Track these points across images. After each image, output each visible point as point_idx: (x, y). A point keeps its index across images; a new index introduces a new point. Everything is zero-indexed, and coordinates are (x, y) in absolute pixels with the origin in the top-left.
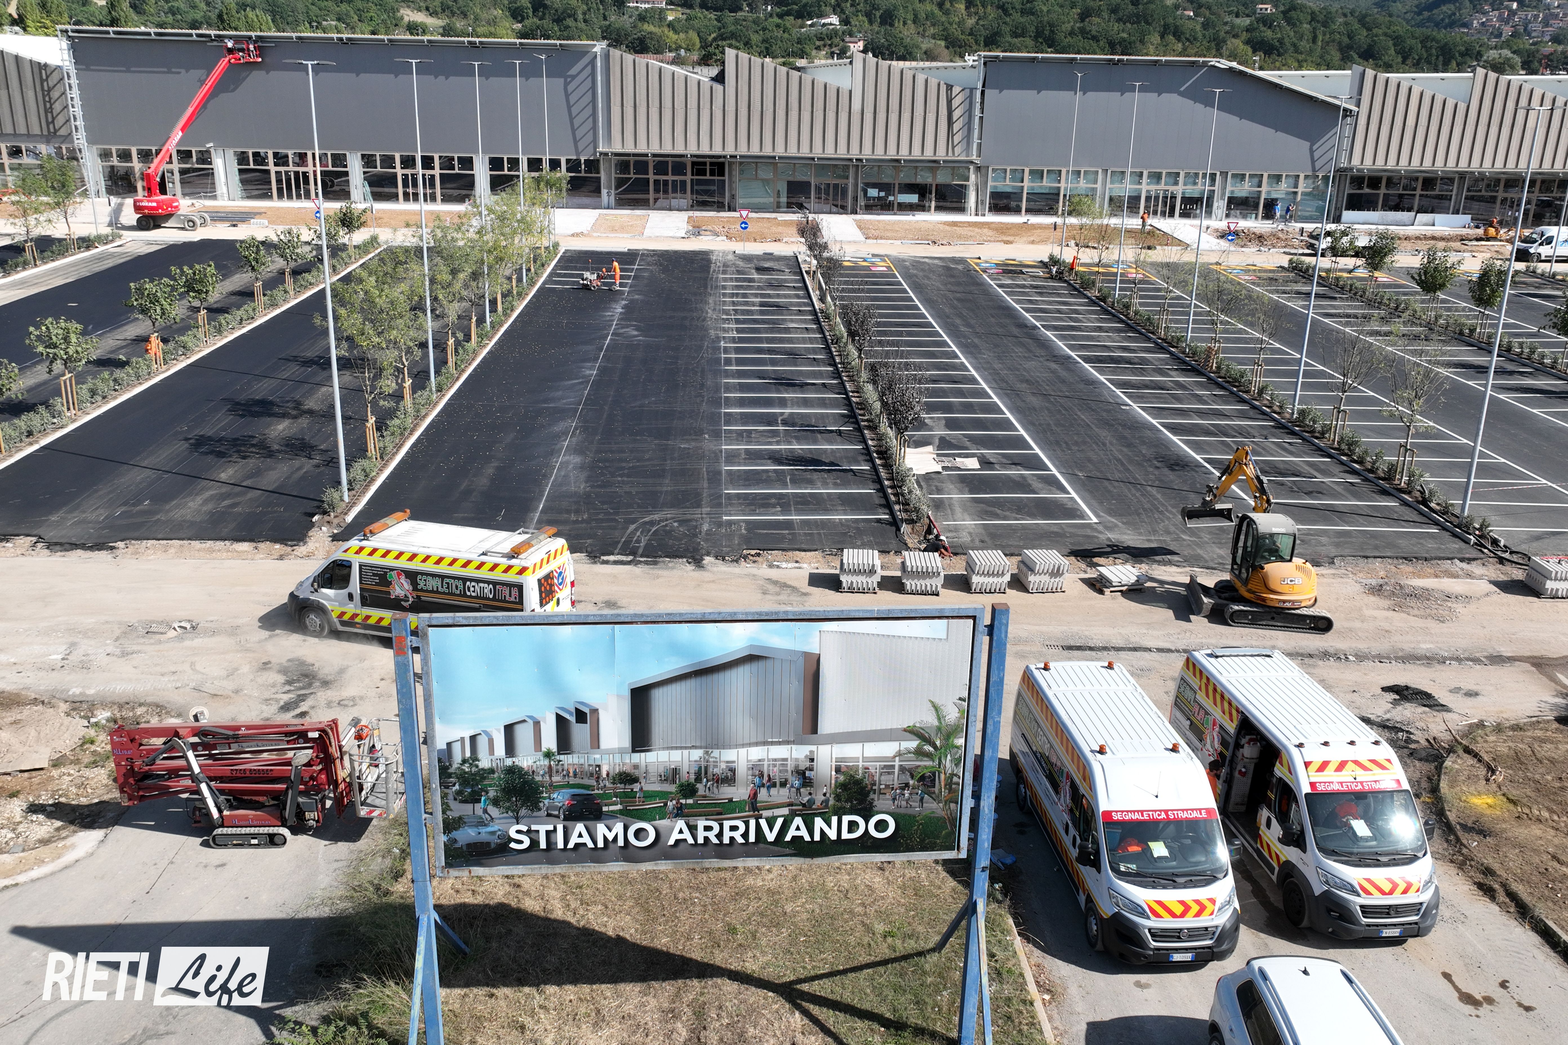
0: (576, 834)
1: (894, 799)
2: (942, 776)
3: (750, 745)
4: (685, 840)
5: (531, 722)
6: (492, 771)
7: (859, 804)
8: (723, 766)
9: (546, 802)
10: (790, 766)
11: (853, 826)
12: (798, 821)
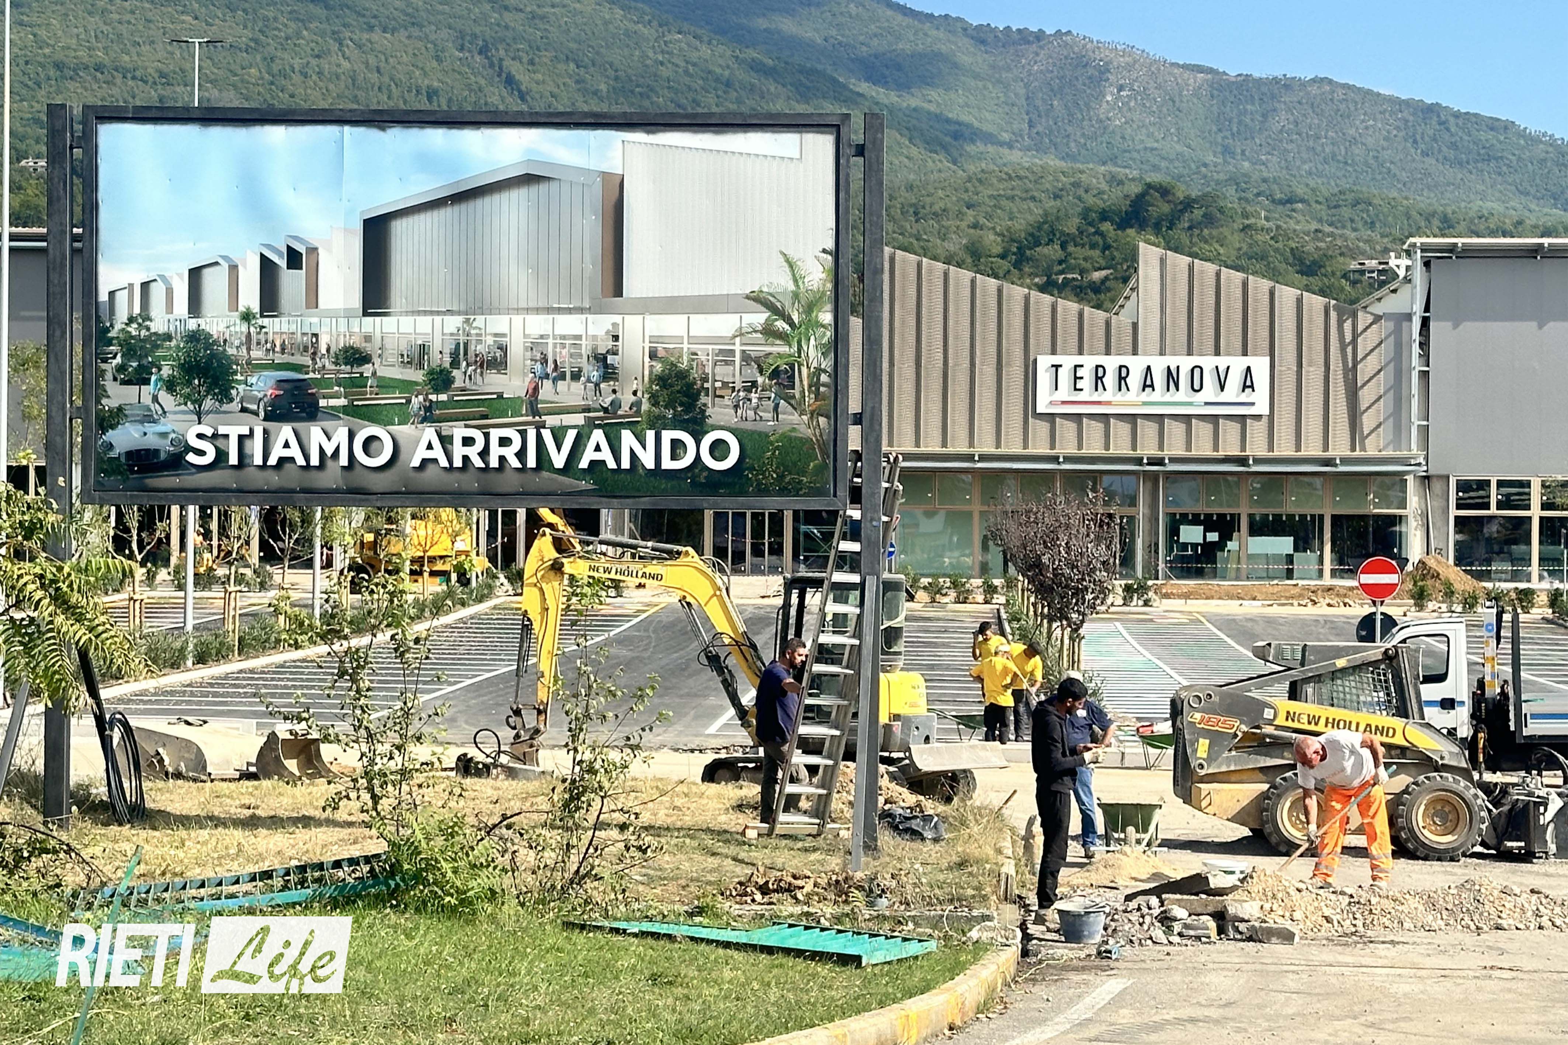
0: (280, 442)
1: (736, 407)
2: (804, 370)
3: (528, 310)
4: (435, 461)
5: (225, 265)
6: (168, 337)
7: (686, 411)
8: (490, 340)
9: (241, 388)
10: (585, 351)
11: (677, 446)
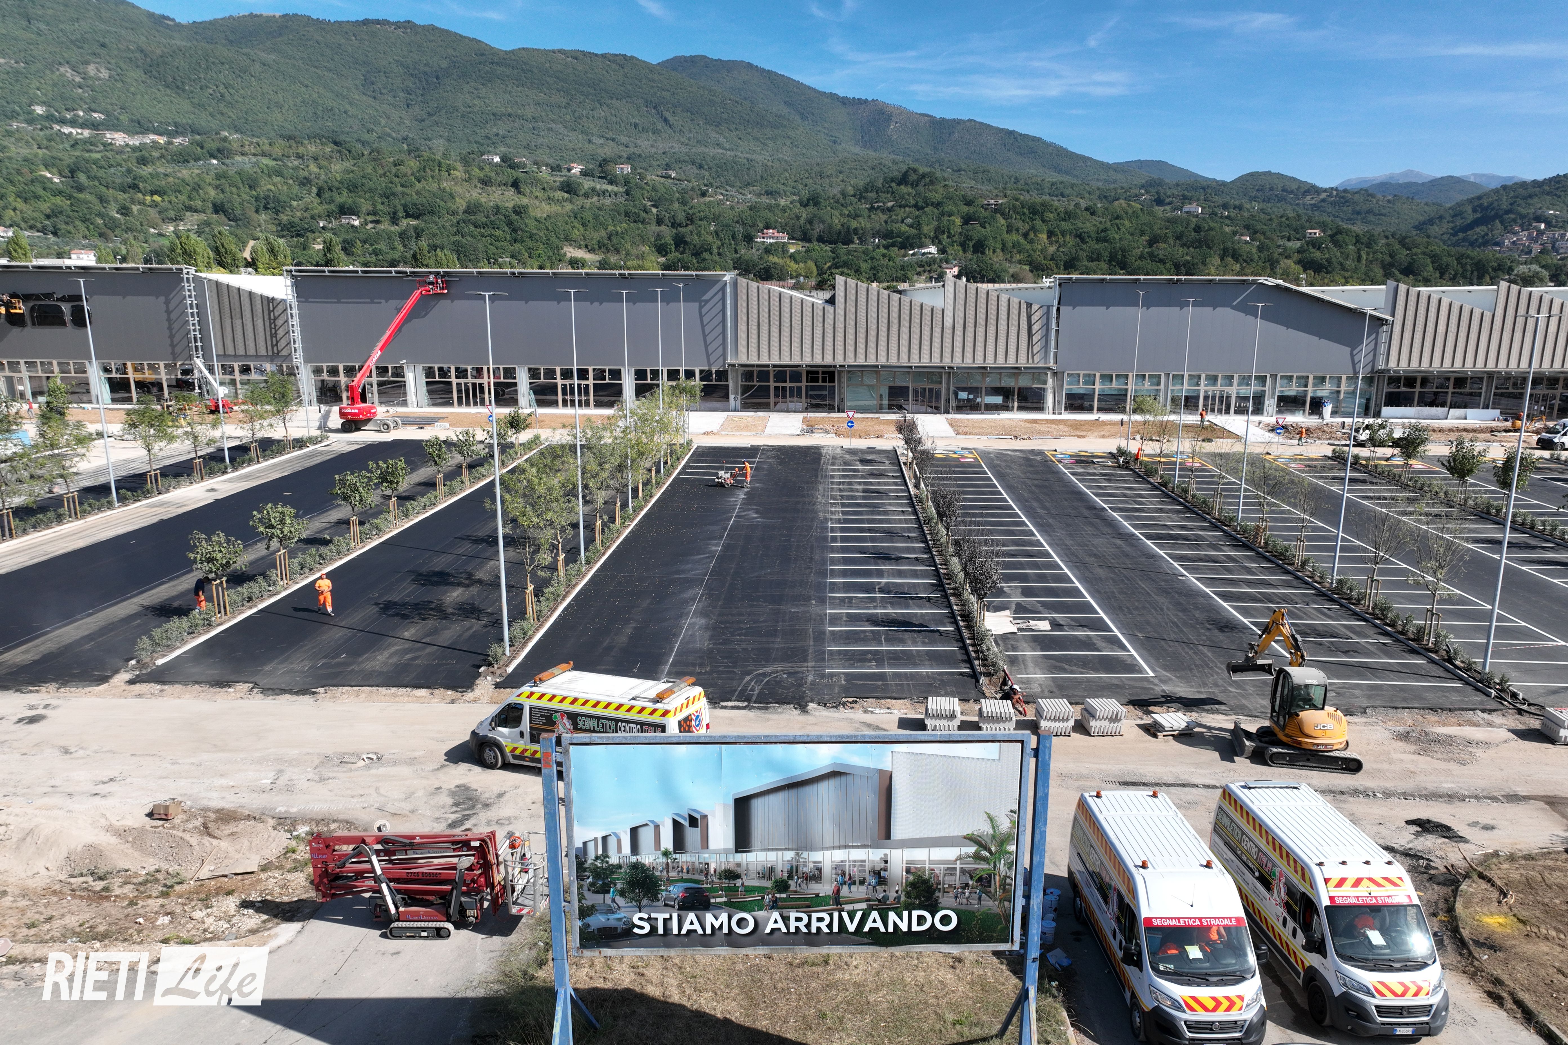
0: (688, 921)
1: (956, 897)
2: (997, 878)
3: (834, 848)
4: (779, 929)
5: (652, 826)
6: (619, 866)
7: (927, 901)
8: (811, 865)
9: (664, 893)
10: (868, 867)
11: (921, 920)
12: (875, 914)
